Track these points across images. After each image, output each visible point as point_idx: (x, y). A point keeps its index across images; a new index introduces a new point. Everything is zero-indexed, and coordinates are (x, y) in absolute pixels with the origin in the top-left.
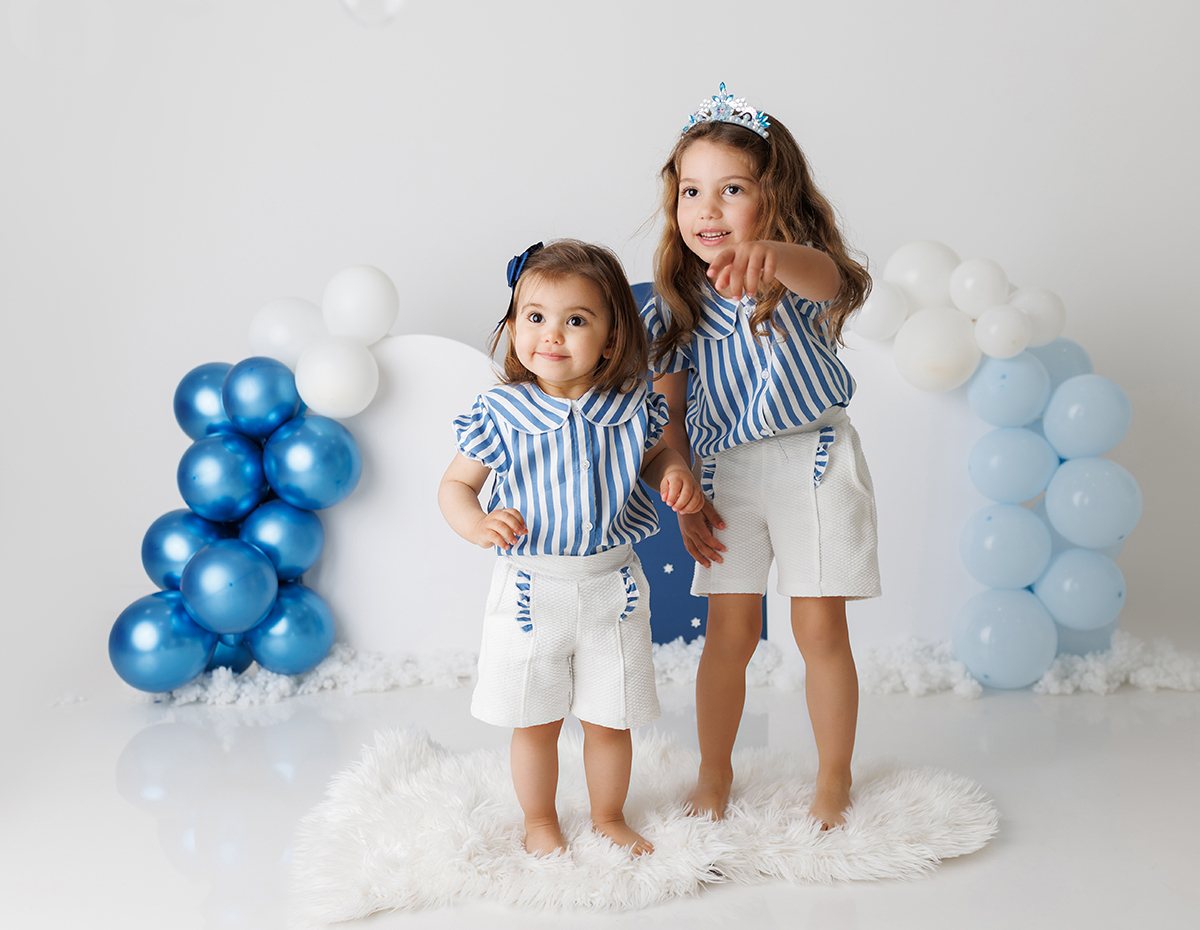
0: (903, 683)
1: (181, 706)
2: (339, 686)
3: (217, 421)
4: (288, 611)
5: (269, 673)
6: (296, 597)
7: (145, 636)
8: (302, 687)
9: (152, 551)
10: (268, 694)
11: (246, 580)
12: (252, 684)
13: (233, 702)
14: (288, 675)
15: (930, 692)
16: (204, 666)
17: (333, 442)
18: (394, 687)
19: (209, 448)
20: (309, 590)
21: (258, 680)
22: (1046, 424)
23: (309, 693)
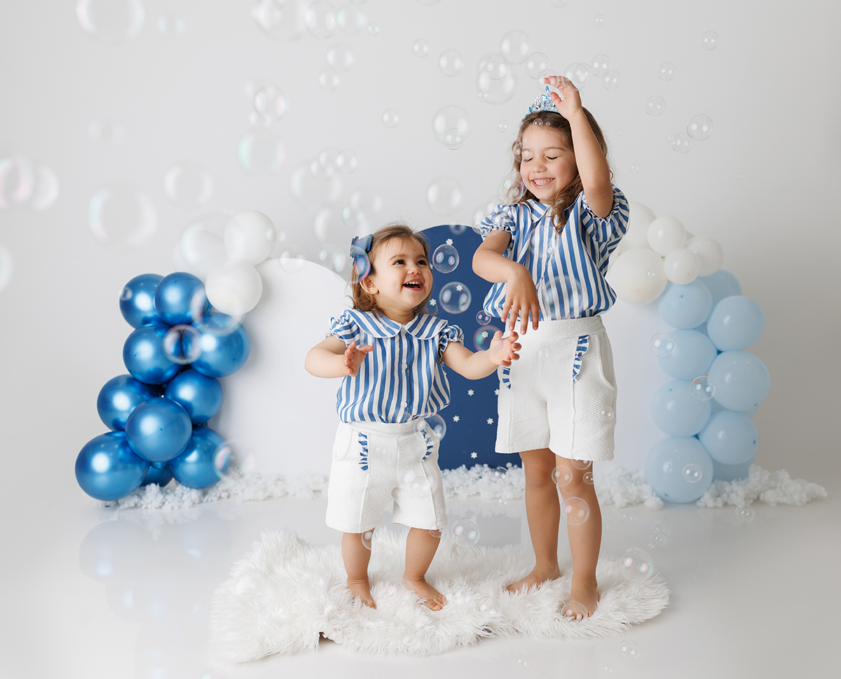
0: (611, 498)
1: (123, 510)
2: (232, 496)
3: (150, 315)
4: (198, 446)
5: (184, 488)
6: (204, 436)
7: (101, 462)
8: (207, 497)
9: (104, 404)
10: (184, 502)
11: (171, 426)
12: (173, 495)
13: (160, 507)
14: (197, 489)
15: (629, 505)
16: (140, 483)
18: (270, 497)
19: (145, 334)
20: (212, 431)
21: (177, 492)
22: (709, 328)
23: (212, 501)
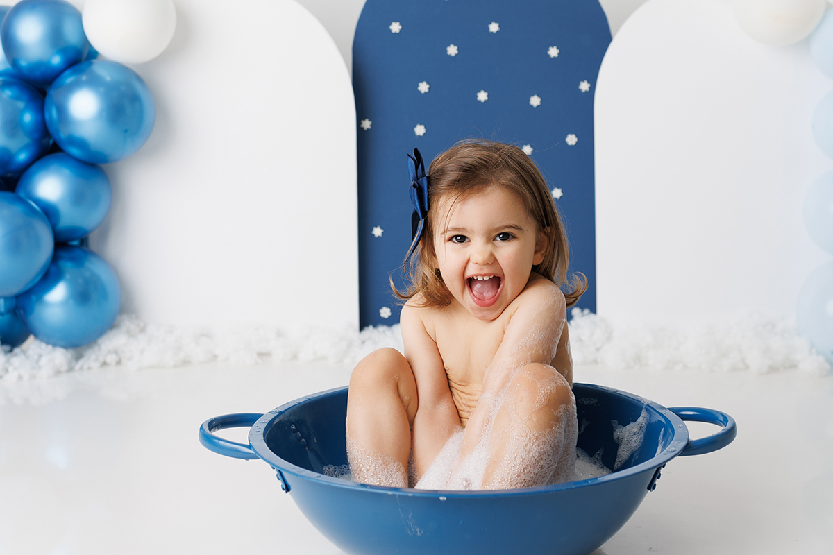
2: (124, 361)
4: (68, 276)
5: (43, 345)
6: (78, 262)
8: (81, 362)
10: (40, 368)
14: (66, 347)
17: (123, 88)
18: (186, 362)
20: (93, 254)
21: (31, 352)
23: (89, 368)
